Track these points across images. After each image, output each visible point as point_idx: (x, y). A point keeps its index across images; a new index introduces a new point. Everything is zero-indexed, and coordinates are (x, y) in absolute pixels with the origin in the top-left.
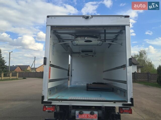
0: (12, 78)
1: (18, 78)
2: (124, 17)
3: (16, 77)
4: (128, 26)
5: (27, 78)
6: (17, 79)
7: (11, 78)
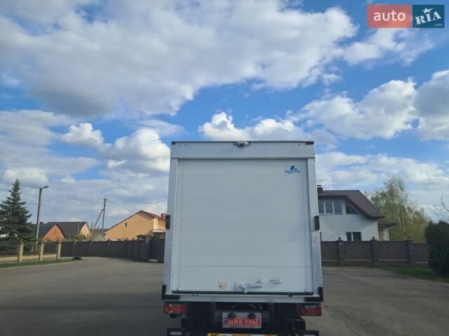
0: (43, 259)
1: (59, 257)
2: (304, 144)
3: (55, 255)
4: (312, 160)
5: (83, 258)
6: (57, 261)
7: (43, 257)
